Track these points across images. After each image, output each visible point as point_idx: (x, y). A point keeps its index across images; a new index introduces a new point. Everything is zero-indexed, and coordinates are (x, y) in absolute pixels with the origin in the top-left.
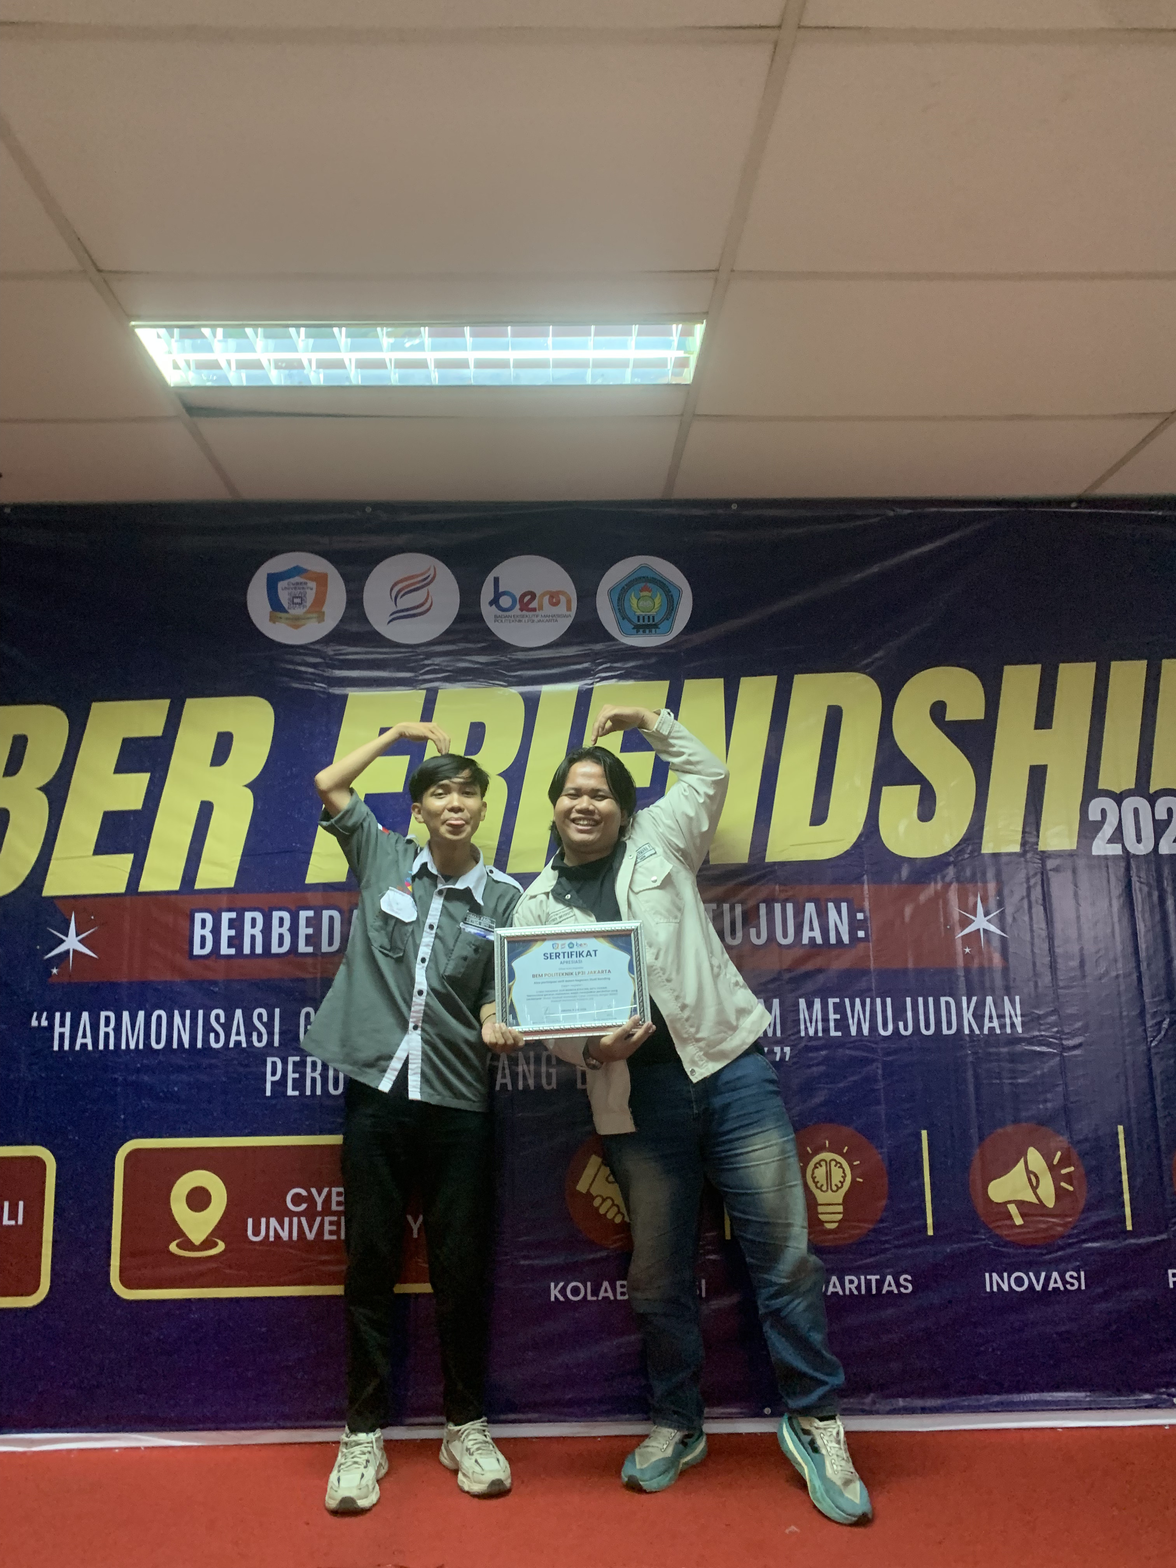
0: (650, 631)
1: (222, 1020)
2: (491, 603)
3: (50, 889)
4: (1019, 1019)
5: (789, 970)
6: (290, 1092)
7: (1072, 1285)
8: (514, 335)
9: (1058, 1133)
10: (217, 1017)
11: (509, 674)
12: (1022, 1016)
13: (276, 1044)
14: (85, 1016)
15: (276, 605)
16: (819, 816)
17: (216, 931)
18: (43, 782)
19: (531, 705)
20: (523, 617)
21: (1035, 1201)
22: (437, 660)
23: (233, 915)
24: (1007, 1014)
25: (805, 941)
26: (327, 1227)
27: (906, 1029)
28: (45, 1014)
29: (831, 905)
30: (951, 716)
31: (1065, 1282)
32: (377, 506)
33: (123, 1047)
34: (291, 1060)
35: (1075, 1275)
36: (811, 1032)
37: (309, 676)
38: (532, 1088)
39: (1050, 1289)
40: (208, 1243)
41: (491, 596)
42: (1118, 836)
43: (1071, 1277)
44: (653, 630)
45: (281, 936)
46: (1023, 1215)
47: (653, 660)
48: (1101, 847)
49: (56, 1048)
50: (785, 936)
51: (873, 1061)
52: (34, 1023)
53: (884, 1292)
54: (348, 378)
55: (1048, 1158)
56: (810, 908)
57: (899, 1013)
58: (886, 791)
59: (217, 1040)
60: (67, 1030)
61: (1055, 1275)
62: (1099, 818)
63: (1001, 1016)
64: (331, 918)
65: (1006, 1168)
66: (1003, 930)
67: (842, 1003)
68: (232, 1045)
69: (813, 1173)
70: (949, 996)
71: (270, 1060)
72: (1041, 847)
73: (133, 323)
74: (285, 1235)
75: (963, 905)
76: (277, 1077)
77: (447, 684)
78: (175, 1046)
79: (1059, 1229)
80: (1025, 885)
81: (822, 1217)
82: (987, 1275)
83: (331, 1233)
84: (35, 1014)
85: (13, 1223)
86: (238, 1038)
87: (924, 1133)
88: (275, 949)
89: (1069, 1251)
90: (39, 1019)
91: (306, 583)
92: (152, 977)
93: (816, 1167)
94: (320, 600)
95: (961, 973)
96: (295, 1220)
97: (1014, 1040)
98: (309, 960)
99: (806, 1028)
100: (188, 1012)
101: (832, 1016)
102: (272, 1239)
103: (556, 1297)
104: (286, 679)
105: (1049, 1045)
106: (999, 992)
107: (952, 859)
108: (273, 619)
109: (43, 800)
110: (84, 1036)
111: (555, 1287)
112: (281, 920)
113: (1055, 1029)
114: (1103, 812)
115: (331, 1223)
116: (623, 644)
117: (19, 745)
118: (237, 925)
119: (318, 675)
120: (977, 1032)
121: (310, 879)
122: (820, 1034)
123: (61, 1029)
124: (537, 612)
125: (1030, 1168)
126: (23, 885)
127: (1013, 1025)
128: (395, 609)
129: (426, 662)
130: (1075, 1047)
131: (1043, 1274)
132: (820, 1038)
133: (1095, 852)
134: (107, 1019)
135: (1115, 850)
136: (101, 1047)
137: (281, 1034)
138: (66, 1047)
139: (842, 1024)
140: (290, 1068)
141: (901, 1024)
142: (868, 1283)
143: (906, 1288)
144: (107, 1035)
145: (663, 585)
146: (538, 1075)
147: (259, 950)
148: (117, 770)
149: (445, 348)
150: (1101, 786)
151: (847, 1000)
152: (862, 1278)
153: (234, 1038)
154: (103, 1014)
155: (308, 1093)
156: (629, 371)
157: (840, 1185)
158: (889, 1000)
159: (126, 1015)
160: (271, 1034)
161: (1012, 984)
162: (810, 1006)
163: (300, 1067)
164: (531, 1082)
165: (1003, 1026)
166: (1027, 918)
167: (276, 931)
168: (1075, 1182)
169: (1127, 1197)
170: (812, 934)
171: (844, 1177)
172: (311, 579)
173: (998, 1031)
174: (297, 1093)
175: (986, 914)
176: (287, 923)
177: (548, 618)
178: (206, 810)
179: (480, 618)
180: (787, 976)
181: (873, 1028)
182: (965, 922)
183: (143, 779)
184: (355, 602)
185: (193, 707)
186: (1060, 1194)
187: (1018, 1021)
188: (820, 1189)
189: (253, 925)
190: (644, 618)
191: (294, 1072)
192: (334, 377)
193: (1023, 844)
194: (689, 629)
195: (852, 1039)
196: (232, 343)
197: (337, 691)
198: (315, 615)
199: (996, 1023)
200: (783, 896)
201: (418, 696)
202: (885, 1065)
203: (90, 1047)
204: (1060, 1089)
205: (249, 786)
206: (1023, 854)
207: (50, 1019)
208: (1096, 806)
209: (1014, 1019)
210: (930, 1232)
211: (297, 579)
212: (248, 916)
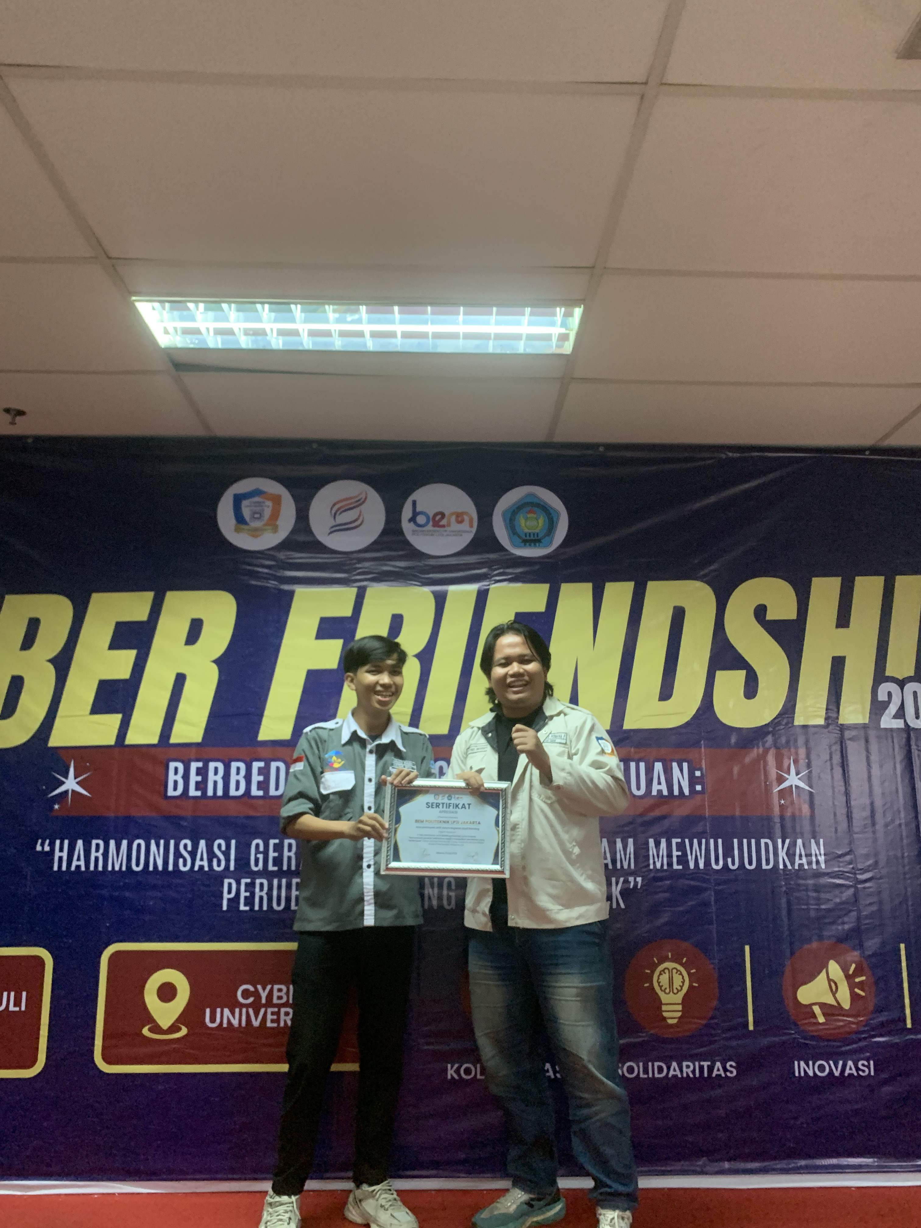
0: (535, 545)
1: (189, 848)
2: (410, 520)
3: (55, 741)
4: (823, 857)
5: (641, 815)
6: (242, 907)
7: (864, 1071)
8: (433, 313)
9: (854, 949)
10: (185, 846)
11: (423, 576)
12: (825, 855)
13: (232, 868)
14: (80, 843)
15: (240, 519)
16: (666, 693)
17: (186, 777)
18: (52, 655)
19: (440, 601)
20: (435, 531)
21: (835, 1003)
22: (367, 564)
23: (200, 764)
24: (813, 853)
25: (654, 793)
26: (269, 1017)
27: (733, 864)
28: (47, 841)
29: (675, 765)
30: (771, 616)
31: (858, 1069)
32: (322, 443)
33: (110, 868)
34: (244, 881)
35: (866, 1063)
36: (658, 865)
37: (265, 576)
38: (435, 908)
39: (846, 1074)
40: (174, 1028)
41: (410, 515)
42: (900, 713)
43: (863, 1065)
44: (537, 544)
45: (238, 783)
46: (824, 1014)
47: (537, 567)
48: (888, 721)
49: (56, 868)
50: (638, 788)
51: (706, 889)
52: (39, 848)
53: (714, 1075)
54: (302, 344)
55: (845, 969)
56: (658, 766)
57: (728, 852)
58: (719, 674)
59: (185, 865)
60: (65, 855)
61: (850, 1063)
62: (886, 699)
63: (809, 855)
64: (278, 769)
65: (812, 977)
66: (811, 787)
67: (683, 842)
68: (196, 868)
69: (659, 978)
70: (768, 838)
71: (226, 881)
72: (841, 721)
73: (134, 298)
74: (235, 1023)
75: (779, 767)
76: (232, 895)
77: (375, 584)
78: (151, 868)
79: (854, 1026)
80: (828, 751)
81: (665, 1014)
82: (796, 1063)
83: (272, 1021)
84: (40, 841)
85: (17, 1009)
86: (201, 863)
87: (747, 948)
88: (233, 792)
89: (862, 1044)
90: (42, 845)
91: (264, 502)
92: (134, 812)
93: (660, 974)
94: (275, 515)
95: (777, 820)
96: (244, 1010)
97: (818, 874)
98: (261, 802)
99: (654, 863)
100: (162, 842)
101: (675, 853)
102: (225, 1025)
103: (451, 1075)
104: (246, 578)
105: (847, 879)
106: (807, 835)
107: (771, 729)
108: (237, 530)
109: (51, 670)
110: (79, 859)
111: (452, 1067)
112: (238, 769)
113: (851, 866)
114: (890, 694)
115: (273, 1014)
116: (513, 554)
117: (34, 625)
118: (203, 772)
119: (272, 575)
120: (790, 867)
121: (262, 737)
122: (665, 867)
123: (60, 853)
124: (446, 528)
125: (831, 978)
126: (33, 737)
127: (818, 862)
128: (334, 524)
129: (358, 566)
130: (866, 881)
131: (841, 1063)
132: (666, 871)
133: (883, 725)
134: (98, 845)
135: (899, 724)
136: (92, 868)
137: (236, 860)
138: (64, 868)
139: (683, 860)
140: (243, 888)
141: (729, 860)
142: (701, 1068)
143: (731, 1072)
144: (97, 859)
145: (545, 508)
146: (440, 898)
147: (220, 793)
148: (112, 647)
149: (379, 322)
150: (888, 673)
151: (687, 841)
152: (697, 1064)
153: (198, 863)
154: (94, 842)
155: (257, 908)
156: (522, 343)
157: (679, 988)
158: (720, 841)
159: (112, 843)
160: (228, 860)
161: (817, 829)
162: (657, 844)
163: (250, 887)
164: (435, 903)
165: (810, 863)
166: (829, 777)
167: (233, 778)
168: (867, 989)
169: (907, 1001)
170: (660, 787)
171: (683, 982)
172: (268, 499)
173: (806, 867)
174: (247, 908)
175: (797, 774)
176: (243, 772)
177: (454, 533)
178: (180, 680)
179: (401, 532)
180: (639, 820)
181: (707, 863)
182: (781, 780)
183: (130, 655)
184: (302, 516)
185: (172, 598)
186: (854, 997)
187: (822, 859)
188: (664, 991)
189: (216, 773)
190: (530, 534)
191: (246, 891)
192: (290, 343)
193: (827, 719)
194: (566, 543)
195: (691, 872)
196: (211, 314)
197: (286, 587)
198: (269, 527)
199: (804, 860)
200: (637, 757)
201: (351, 593)
202: (717, 893)
203: (83, 869)
204: (854, 914)
205: (215, 661)
206: (827, 726)
207: (52, 845)
208: (884, 688)
209: (819, 858)
210: (751, 1028)
211: (257, 499)
212: (212, 765)
